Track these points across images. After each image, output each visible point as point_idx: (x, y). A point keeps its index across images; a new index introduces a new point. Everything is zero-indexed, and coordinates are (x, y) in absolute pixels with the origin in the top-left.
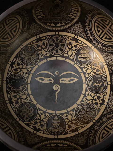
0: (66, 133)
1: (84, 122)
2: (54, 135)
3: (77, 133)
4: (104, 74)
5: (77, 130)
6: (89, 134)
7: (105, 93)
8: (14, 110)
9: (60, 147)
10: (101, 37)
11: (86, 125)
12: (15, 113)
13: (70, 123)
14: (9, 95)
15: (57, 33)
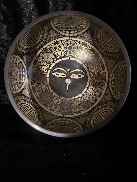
0: (72, 114)
1: (85, 107)
2: (64, 115)
3: (79, 114)
4: (104, 74)
5: (79, 112)
6: (87, 116)
7: (103, 89)
8: (36, 96)
9: (67, 123)
10: (105, 45)
11: (86, 110)
12: (37, 98)
13: (75, 107)
14: (33, 85)
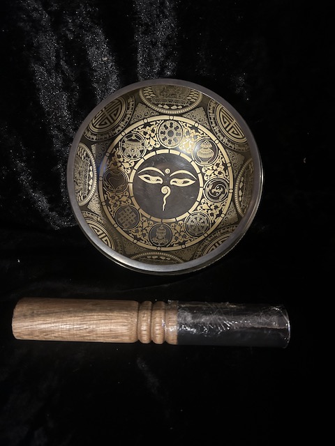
0: (172, 246)
1: (194, 235)
2: (157, 247)
3: (183, 246)
4: (226, 179)
5: (184, 243)
6: (197, 249)
7: (225, 203)
8: (111, 215)
9: (162, 260)
10: (227, 129)
11: (196, 239)
12: (113, 217)
13: (177, 235)
14: (105, 196)
15: (171, 117)
